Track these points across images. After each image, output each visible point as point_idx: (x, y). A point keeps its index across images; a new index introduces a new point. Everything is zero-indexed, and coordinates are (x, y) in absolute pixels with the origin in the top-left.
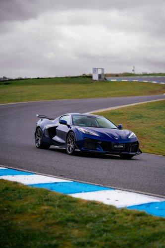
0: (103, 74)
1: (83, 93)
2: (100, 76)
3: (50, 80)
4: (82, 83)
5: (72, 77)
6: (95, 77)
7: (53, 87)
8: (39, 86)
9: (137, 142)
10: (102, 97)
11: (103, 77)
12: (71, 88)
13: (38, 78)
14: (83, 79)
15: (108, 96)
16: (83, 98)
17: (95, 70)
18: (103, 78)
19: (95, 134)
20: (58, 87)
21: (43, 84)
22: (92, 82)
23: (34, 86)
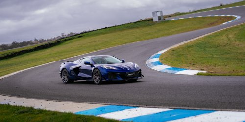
0: (162, 16)
1: (149, 34)
2: (159, 18)
3: (116, 28)
4: (145, 26)
5: (135, 22)
6: (156, 20)
7: (121, 33)
8: (108, 34)
9: (140, 70)
10: (168, 35)
11: (162, 18)
12: (137, 32)
13: (106, 28)
14: (145, 22)
15: (173, 33)
16: (152, 38)
17: (154, 13)
18: (163, 20)
19: (114, 68)
20: (125, 32)
21: (111, 32)
22: (154, 24)
23: (104, 35)
